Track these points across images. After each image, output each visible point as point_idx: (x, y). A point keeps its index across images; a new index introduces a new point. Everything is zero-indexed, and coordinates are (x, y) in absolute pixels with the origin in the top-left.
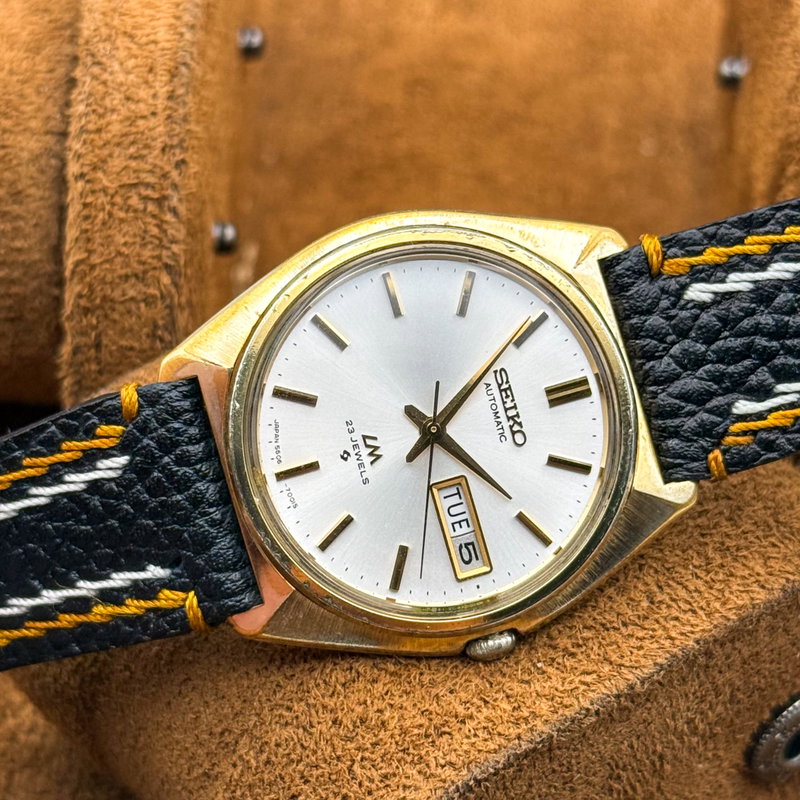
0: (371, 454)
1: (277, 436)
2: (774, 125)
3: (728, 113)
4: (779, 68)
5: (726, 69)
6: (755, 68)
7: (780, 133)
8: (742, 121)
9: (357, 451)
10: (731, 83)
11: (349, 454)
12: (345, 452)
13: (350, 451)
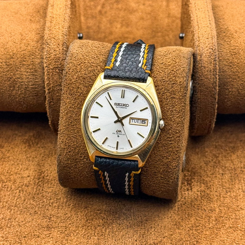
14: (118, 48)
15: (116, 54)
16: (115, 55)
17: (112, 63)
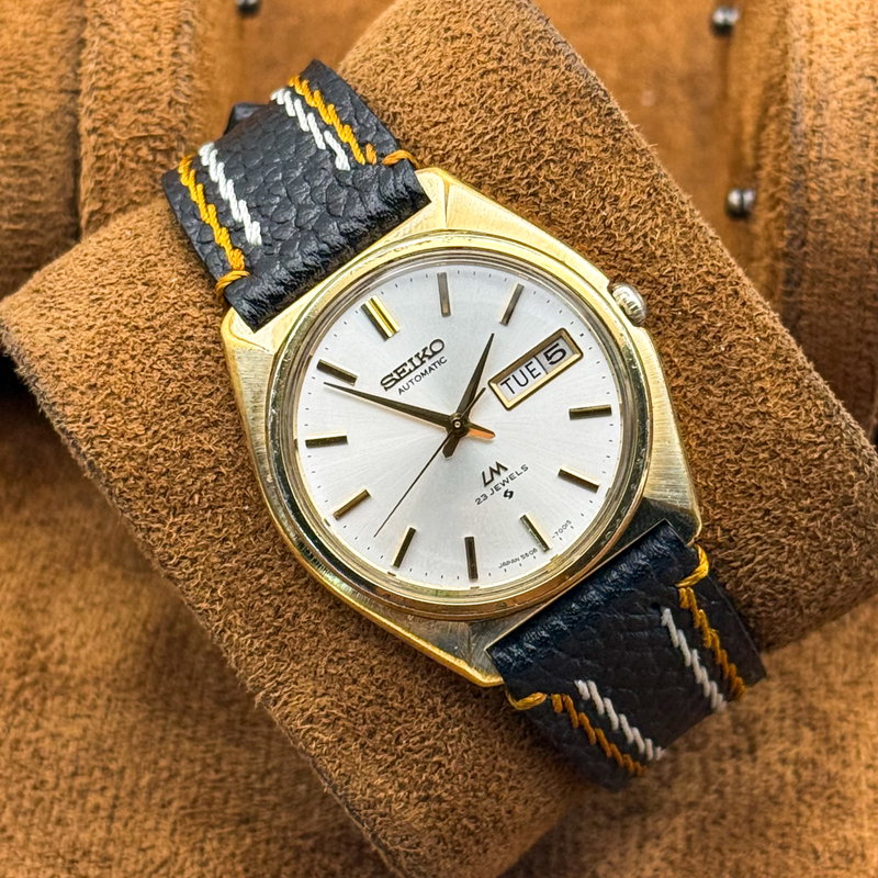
0: (498, 473)
1: (513, 561)
2: (759, 69)
3: (723, 61)
4: (763, 14)
5: (720, 17)
6: (744, 15)
7: (764, 76)
8: (735, 69)
9: (500, 486)
10: (723, 31)
11: (506, 492)
12: (505, 496)
13: (502, 492)
14: (196, 183)
15: (211, 208)
16: (208, 214)
17: (228, 247)
